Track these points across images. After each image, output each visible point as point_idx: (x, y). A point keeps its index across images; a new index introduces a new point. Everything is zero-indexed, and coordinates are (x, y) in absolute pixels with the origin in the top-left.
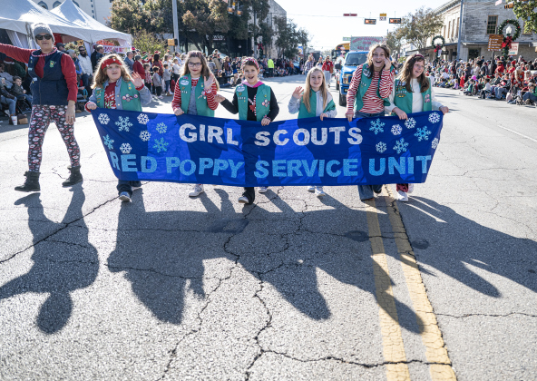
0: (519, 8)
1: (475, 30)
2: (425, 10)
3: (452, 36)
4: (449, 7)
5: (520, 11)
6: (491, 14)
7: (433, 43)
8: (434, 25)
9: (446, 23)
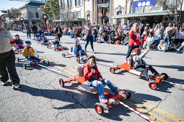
0: (45, 11)
1: (33, 16)
2: (14, 9)
3: (25, 18)
4: (22, 8)
5: (46, 12)
6: (36, 12)
7: (20, 20)
8: (18, 14)
9: (22, 13)
